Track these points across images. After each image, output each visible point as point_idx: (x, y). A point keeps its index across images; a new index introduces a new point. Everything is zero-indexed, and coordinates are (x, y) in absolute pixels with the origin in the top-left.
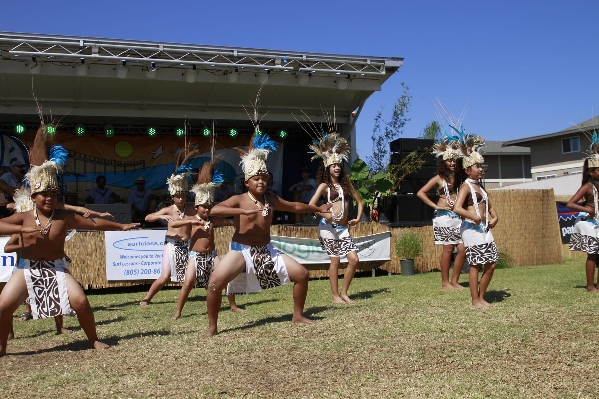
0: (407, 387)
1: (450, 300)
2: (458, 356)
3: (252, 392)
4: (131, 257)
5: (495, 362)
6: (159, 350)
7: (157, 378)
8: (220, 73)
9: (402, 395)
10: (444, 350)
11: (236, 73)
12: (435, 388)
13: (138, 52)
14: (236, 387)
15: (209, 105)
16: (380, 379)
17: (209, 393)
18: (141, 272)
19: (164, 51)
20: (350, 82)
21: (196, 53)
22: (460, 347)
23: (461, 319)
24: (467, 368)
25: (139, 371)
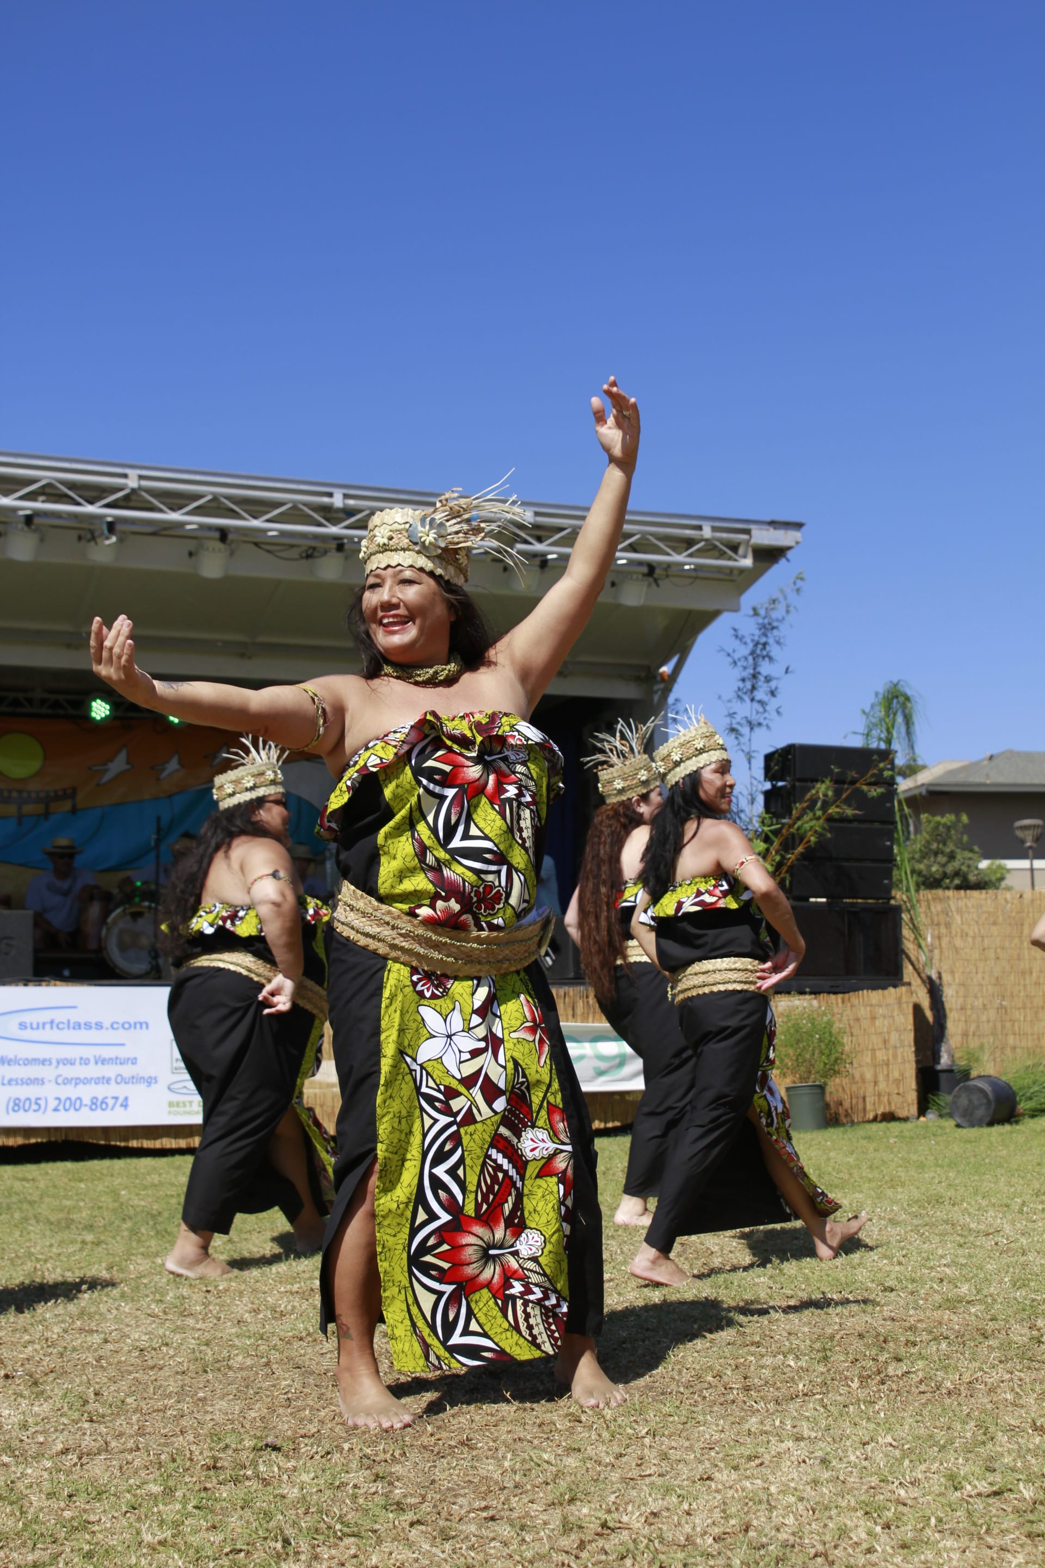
0: (773, 1440)
1: (918, 1201)
2: (923, 1358)
3: (346, 1446)
4: (28, 1062)
5: (1022, 1375)
6: (93, 1326)
7: (86, 1402)
8: (294, 553)
9: (757, 1461)
10: (885, 1341)
11: (340, 554)
12: (848, 1443)
13: (70, 489)
14: (302, 1432)
15: (261, 639)
16: (701, 1418)
17: (227, 1446)
18: (53, 1104)
19: (140, 488)
20: (654, 586)
21: (228, 497)
22: (931, 1332)
23: (942, 1257)
24: (944, 1391)
25: (36, 1383)
